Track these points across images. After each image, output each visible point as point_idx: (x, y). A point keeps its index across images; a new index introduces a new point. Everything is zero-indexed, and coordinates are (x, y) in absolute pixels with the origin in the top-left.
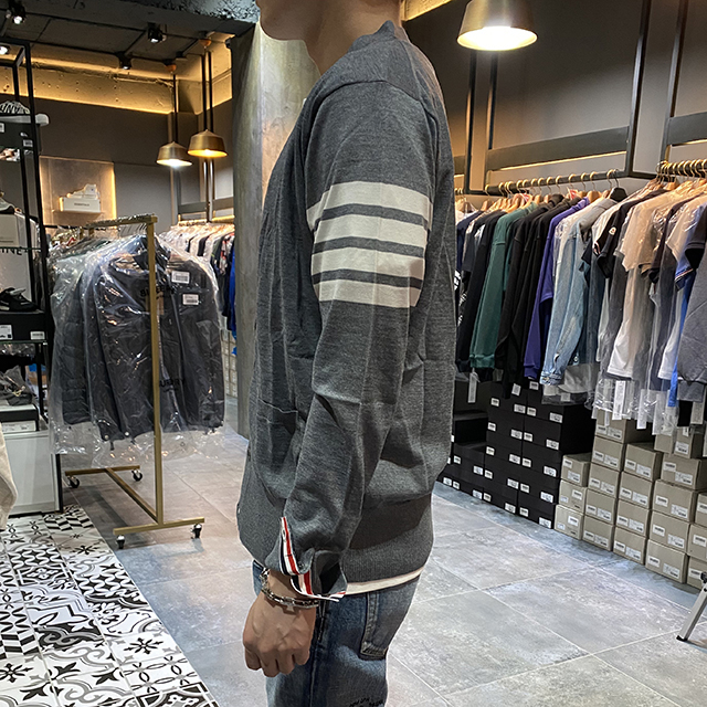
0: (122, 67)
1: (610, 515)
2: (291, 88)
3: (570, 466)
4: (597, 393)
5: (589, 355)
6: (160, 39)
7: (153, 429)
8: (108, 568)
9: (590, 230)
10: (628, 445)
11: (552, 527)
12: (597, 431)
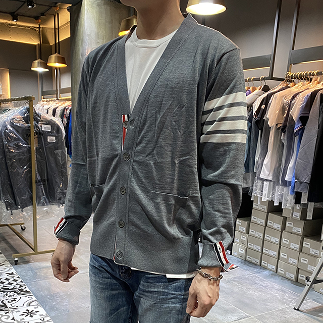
0: (13, 20)
1: (260, 248)
2: (100, 32)
3: (240, 224)
4: (254, 188)
5: (251, 168)
6: (33, 6)
7: (32, 204)
8: (10, 274)
9: (252, 106)
10: (269, 214)
11: (231, 254)
12: (254, 206)
